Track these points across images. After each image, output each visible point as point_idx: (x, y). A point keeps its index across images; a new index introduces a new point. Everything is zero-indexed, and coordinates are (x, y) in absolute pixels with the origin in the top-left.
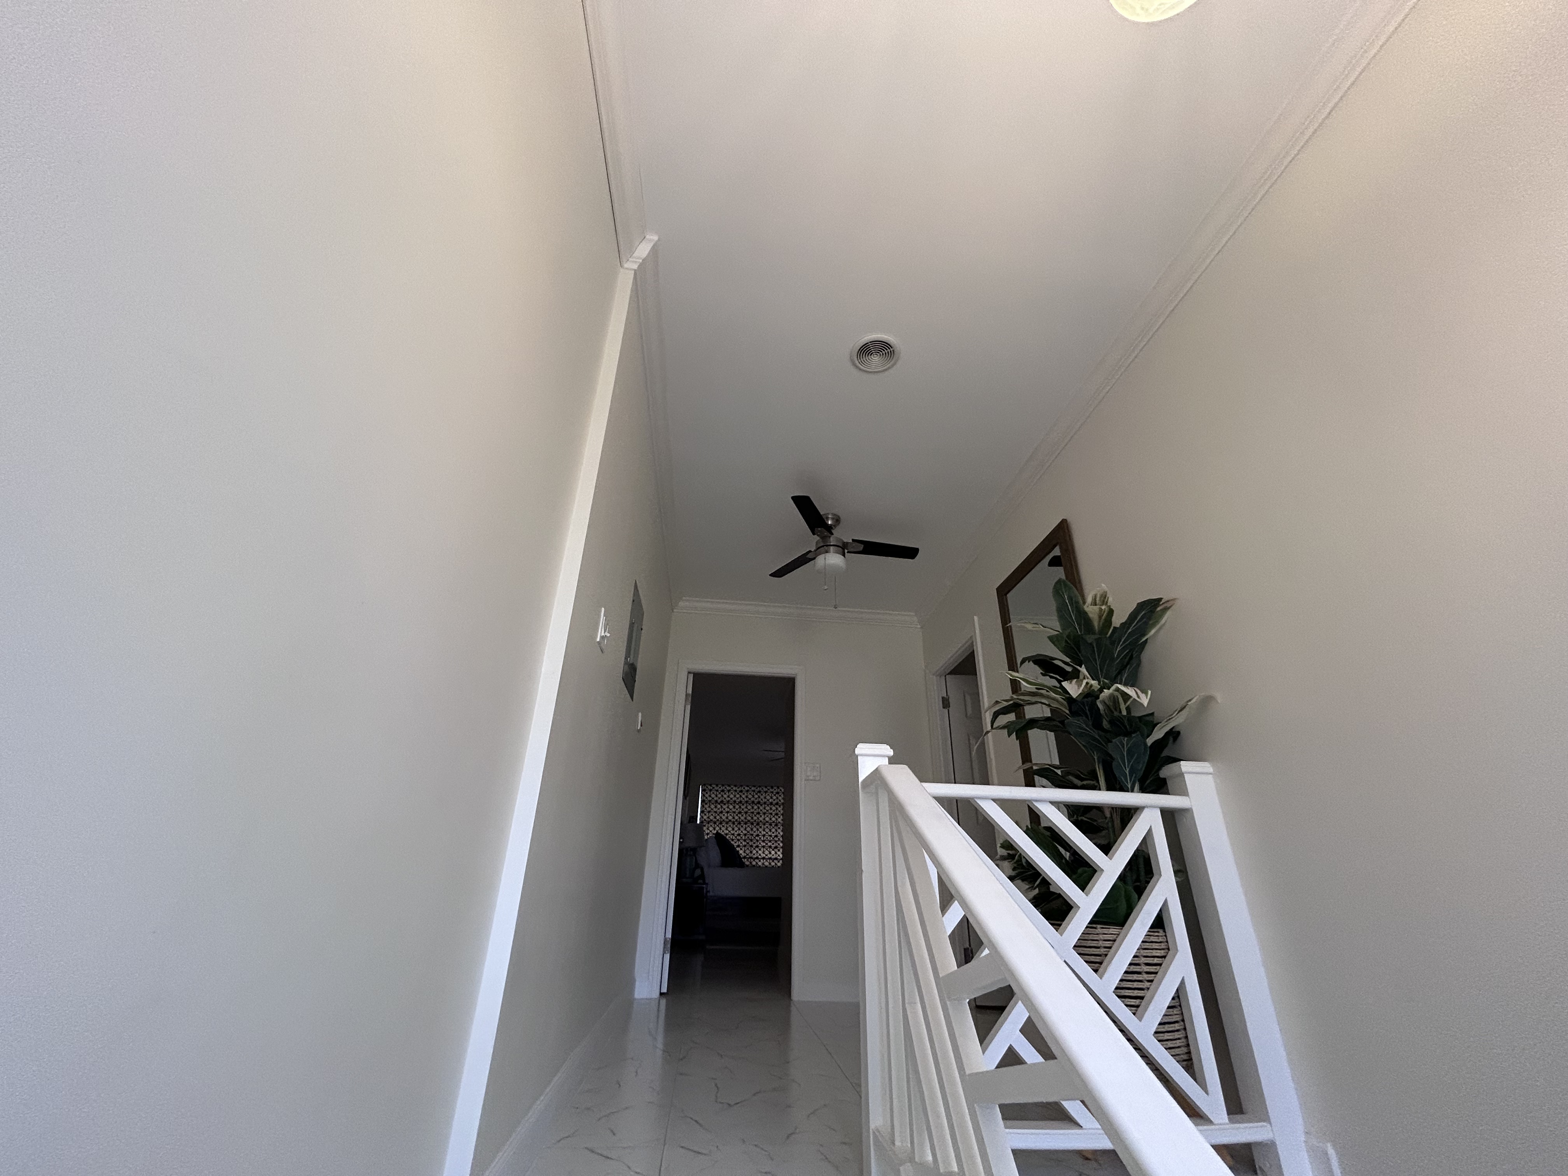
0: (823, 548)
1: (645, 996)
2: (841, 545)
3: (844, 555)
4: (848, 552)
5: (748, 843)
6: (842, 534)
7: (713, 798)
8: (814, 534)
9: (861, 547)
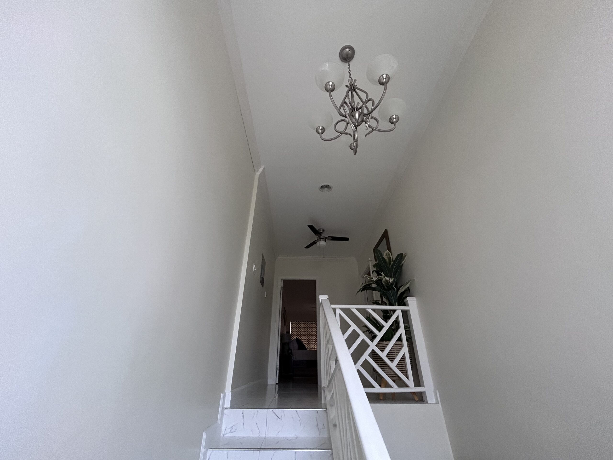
0: (319, 239)
1: (271, 383)
2: (324, 238)
3: (325, 241)
4: (328, 240)
5: (309, 343)
6: (324, 235)
7: (295, 326)
8: (316, 235)
9: (331, 238)
